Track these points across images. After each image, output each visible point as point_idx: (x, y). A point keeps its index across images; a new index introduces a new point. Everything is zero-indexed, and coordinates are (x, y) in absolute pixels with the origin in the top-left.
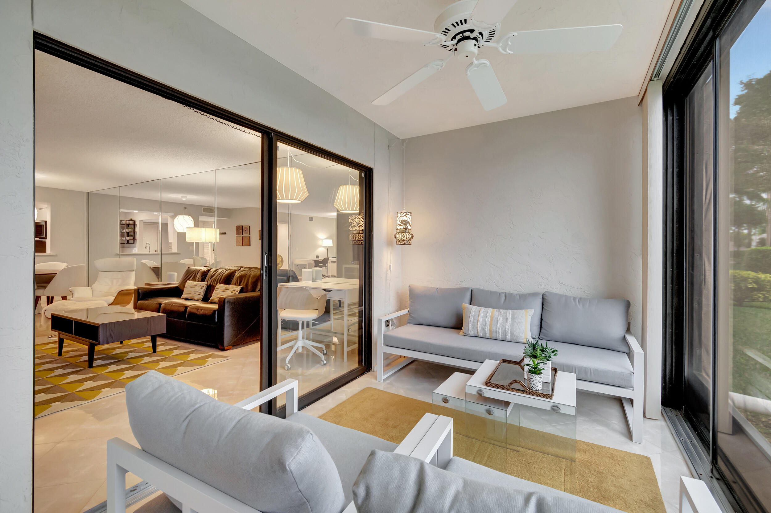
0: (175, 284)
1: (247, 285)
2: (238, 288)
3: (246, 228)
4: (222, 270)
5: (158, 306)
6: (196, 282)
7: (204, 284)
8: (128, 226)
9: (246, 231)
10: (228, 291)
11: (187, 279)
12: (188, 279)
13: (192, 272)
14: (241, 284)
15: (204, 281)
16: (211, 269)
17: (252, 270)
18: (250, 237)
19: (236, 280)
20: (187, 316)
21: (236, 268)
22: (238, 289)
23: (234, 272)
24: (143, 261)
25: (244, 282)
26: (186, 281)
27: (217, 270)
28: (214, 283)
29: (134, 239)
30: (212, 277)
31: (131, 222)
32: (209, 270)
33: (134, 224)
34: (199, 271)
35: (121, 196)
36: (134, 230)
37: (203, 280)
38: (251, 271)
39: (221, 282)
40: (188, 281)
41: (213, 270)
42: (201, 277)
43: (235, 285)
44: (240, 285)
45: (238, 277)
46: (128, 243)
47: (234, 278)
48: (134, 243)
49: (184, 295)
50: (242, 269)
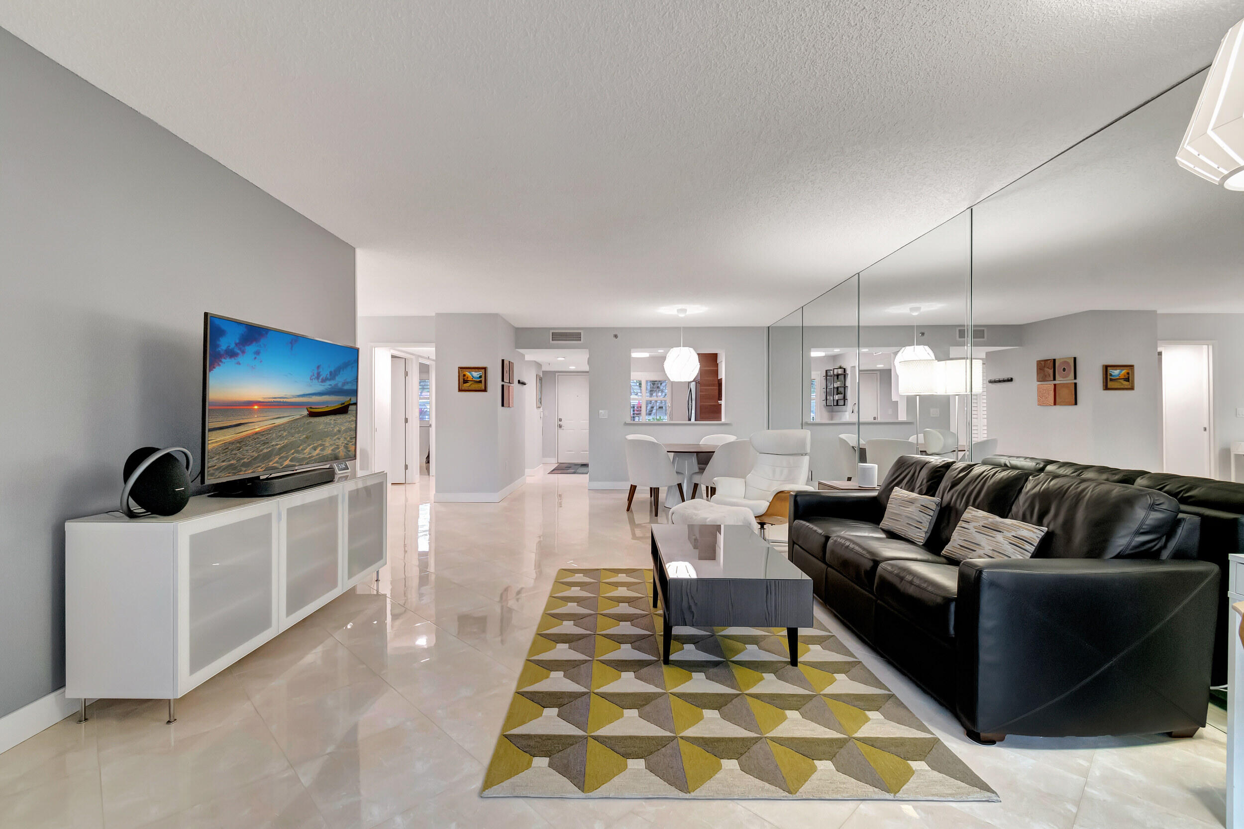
0: (873, 489)
1: (1068, 525)
2: (1034, 533)
3: (1066, 362)
4: (983, 468)
5: (823, 539)
6: (914, 495)
7: (932, 502)
8: (838, 378)
9: (1064, 370)
10: (999, 537)
11: (894, 483)
12: (897, 485)
13: (910, 466)
14: (1046, 521)
15: (933, 495)
16: (954, 462)
17: (1087, 475)
18: (1076, 384)
19: (1027, 504)
20: (876, 588)
21: (1030, 464)
22: (1034, 536)
23: (1023, 476)
24: (843, 436)
25: (1056, 516)
26: (892, 488)
27: (970, 467)
28: (959, 501)
29: (845, 399)
30: (954, 485)
31: (840, 371)
32: (948, 466)
33: (845, 375)
34: (925, 464)
35: (806, 327)
36: (845, 385)
37: (931, 490)
38: (1084, 481)
39: (979, 505)
40: (896, 488)
41: (961, 465)
42: (927, 482)
43: (1024, 519)
44: (1040, 523)
45: (1035, 496)
46: (837, 405)
47: (1022, 498)
48: (844, 405)
49: (886, 523)
50: (1049, 468)
